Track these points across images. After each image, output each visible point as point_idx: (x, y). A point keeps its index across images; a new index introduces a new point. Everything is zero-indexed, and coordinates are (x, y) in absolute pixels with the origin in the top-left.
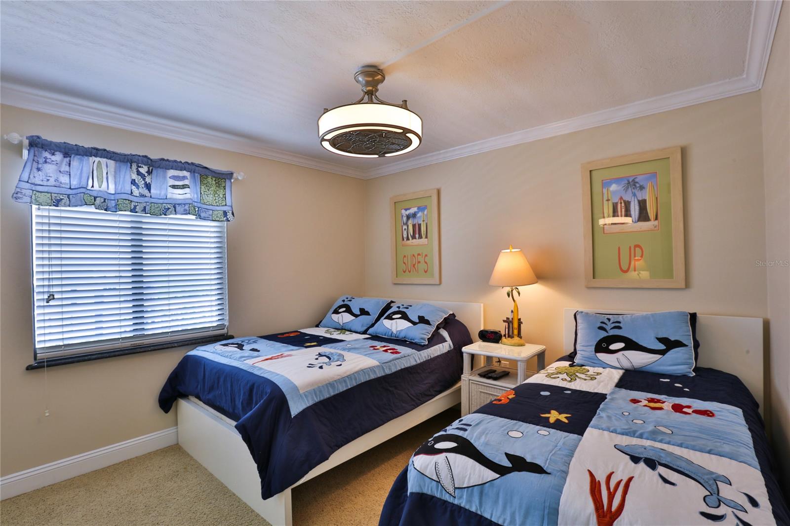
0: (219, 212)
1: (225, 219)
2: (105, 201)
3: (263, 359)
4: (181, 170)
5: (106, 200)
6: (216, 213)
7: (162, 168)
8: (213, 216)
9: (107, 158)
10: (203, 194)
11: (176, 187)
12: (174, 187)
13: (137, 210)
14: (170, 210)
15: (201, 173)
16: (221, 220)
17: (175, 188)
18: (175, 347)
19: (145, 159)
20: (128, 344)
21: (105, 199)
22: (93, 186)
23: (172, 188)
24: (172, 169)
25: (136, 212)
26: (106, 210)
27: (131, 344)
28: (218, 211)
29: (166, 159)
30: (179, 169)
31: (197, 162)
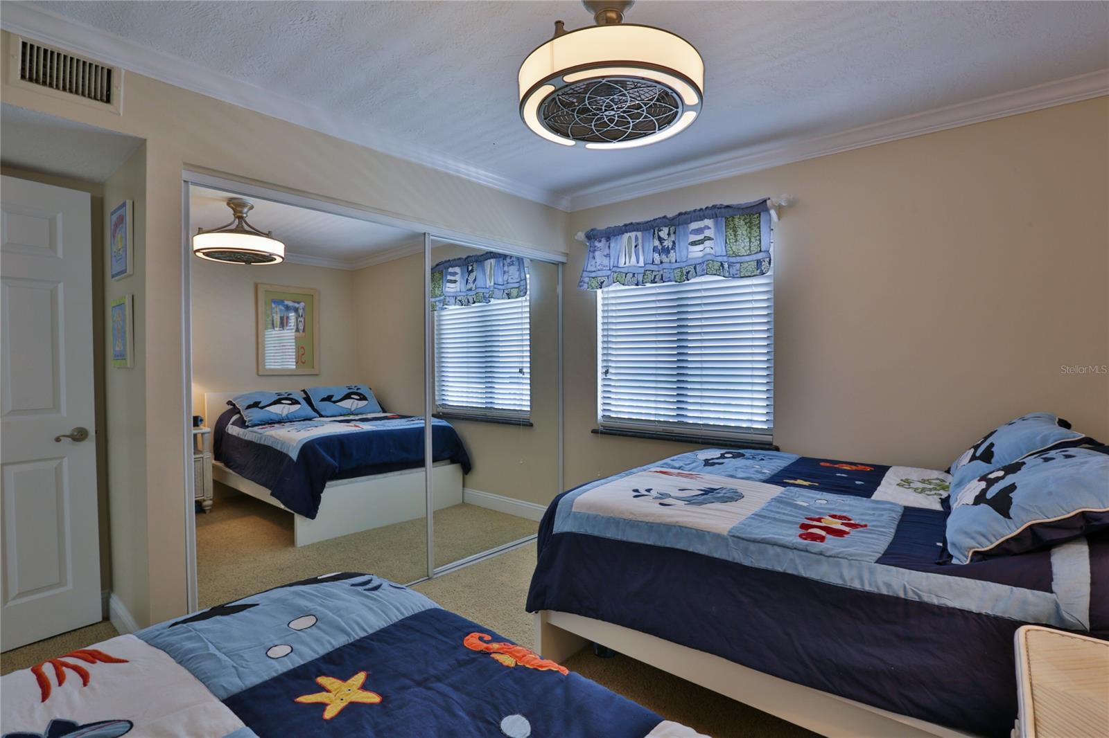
0: (749, 263)
1: (759, 271)
2: (634, 276)
3: (658, 471)
4: (702, 220)
5: (636, 275)
6: (746, 265)
7: (682, 224)
8: (742, 270)
9: (635, 231)
10: (728, 242)
11: (697, 243)
12: (694, 243)
13: (656, 280)
14: (690, 273)
15: (725, 215)
16: (753, 274)
17: (696, 245)
18: (699, 443)
19: (664, 220)
20: (660, 428)
21: (634, 274)
22: (625, 264)
23: (692, 245)
24: (691, 222)
25: (656, 282)
26: (637, 285)
27: (664, 430)
28: (747, 262)
29: (684, 211)
30: (699, 219)
31: (718, 202)
